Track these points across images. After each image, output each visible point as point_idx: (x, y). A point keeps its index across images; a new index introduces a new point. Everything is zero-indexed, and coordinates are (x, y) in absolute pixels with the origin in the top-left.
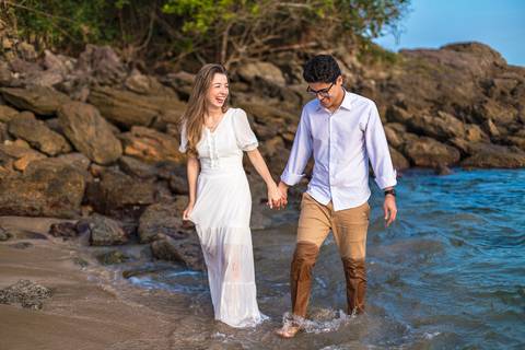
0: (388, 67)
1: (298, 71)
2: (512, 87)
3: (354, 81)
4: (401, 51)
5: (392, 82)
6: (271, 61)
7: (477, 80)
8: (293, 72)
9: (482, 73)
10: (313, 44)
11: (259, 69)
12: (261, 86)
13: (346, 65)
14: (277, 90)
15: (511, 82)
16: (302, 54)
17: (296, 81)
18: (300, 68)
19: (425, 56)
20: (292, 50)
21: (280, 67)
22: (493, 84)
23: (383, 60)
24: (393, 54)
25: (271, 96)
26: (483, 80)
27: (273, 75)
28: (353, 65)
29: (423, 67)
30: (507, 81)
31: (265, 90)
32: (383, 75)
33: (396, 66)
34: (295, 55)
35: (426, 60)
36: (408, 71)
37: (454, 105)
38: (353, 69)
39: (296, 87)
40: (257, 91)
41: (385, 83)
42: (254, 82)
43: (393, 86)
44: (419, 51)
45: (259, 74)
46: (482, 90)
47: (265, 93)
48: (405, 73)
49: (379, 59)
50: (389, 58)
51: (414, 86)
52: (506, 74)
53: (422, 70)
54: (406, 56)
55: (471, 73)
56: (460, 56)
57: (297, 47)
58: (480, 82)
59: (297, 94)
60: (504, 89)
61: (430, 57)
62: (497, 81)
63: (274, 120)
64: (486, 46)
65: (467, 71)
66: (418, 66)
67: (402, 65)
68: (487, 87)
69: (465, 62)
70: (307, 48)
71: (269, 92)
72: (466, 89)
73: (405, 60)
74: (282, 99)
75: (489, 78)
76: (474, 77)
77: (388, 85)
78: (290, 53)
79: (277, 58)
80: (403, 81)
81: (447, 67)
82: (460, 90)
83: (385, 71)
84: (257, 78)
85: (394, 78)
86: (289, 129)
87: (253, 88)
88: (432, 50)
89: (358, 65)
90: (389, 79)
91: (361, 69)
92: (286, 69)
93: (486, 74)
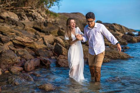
0: (55, 17)
1: (24, 16)
3: (45, 20)
4: (59, 13)
5: (56, 22)
6: (14, 12)
7: (81, 23)
8: (22, 16)
9: (83, 21)
10: (30, 7)
11: (9, 14)
12: (9, 21)
13: (41, 15)
14: (15, 22)
16: (26, 11)
17: (23, 19)
18: (25, 15)
19: (66, 15)
20: (22, 9)
21: (17, 14)
23: (53, 15)
24: (56, 14)
25: (13, 25)
26: (83, 23)
27: (14, 17)
28: (44, 15)
29: (65, 18)
31: (11, 22)
32: (53, 20)
33: (57, 17)
34: (23, 11)
35: (66, 16)
36: (61, 19)
38: (44, 17)
39: (23, 21)
40: (7, 22)
41: (54, 23)
42: (6, 19)
43: (57, 24)
44: (64, 13)
45: (8, 16)
46: (83, 26)
47: (11, 23)
48: (60, 20)
49: (52, 15)
50: (55, 15)
51: (63, 24)
53: (65, 19)
54: (60, 15)
55: (79, 21)
56: (76, 16)
57: (24, 8)
58: (82, 24)
59: (23, 24)
61: (67, 15)
63: (11, 34)
64: (82, 14)
65: (78, 20)
66: (64, 18)
67: (59, 17)
69: (78, 18)
70: (28, 8)
71: (12, 23)
73: (60, 16)
74: (17, 25)
75: (85, 22)
77: (55, 23)
78: (21, 10)
79: (16, 11)
80: (59, 22)
83: (54, 19)
84: (7, 17)
85: (57, 21)
86: (16, 38)
87: (5, 21)
88: (68, 13)
89: (46, 15)
90: (55, 21)
91: (47, 17)
92: (19, 15)
93: (84, 21)
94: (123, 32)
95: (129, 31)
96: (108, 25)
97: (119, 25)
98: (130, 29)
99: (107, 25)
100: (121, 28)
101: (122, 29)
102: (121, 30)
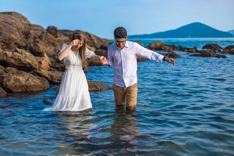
2: (40, 34)
7: (20, 31)
9: (23, 27)
15: (39, 32)
22: (29, 33)
26: (23, 31)
30: (36, 31)
37: (16, 44)
46: (24, 36)
52: (35, 28)
55: (17, 27)
56: (10, 17)
58: (22, 32)
60: (35, 36)
62: (31, 31)
64: (20, 14)
65: (15, 26)
68: (27, 35)
69: (13, 21)
72: (16, 35)
75: (26, 30)
76: (18, 29)
81: (4, 23)
82: (13, 36)
93: (25, 27)
94: (92, 44)
95: (102, 42)
96: (68, 33)
97: (87, 33)
98: (103, 39)
99: (65, 33)
100: (89, 38)
101: (91, 39)
102: (89, 41)
